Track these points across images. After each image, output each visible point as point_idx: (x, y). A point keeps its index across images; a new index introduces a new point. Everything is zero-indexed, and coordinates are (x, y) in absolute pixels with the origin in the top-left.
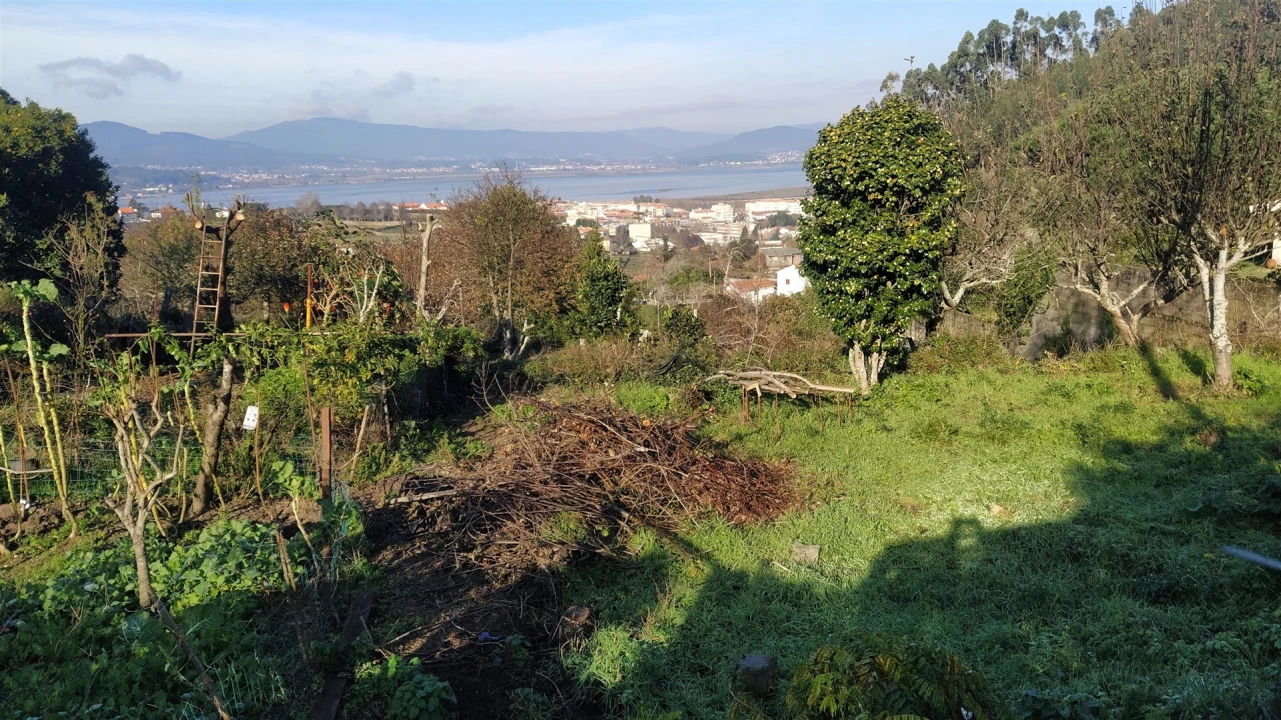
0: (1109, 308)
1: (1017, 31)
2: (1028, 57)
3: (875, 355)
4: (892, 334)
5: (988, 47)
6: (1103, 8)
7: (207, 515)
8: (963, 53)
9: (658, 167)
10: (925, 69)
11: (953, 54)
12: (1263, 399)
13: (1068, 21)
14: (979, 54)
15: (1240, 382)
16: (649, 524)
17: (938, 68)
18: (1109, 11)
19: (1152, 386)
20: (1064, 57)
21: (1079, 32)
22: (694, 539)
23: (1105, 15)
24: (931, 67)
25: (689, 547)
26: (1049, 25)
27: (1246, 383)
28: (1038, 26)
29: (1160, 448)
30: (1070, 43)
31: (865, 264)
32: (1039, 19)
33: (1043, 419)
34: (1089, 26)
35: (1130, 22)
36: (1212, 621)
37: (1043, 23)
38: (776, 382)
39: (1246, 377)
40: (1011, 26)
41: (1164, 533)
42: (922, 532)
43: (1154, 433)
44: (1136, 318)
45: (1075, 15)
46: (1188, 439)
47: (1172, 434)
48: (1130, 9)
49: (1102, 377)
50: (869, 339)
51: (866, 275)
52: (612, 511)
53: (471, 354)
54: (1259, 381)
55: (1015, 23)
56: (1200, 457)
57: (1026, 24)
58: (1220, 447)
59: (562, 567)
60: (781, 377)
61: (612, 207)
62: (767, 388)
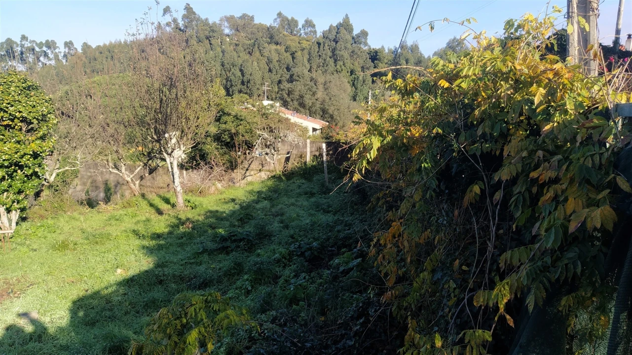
0: (126, 179)
1: (22, 46)
2: (31, 60)
3: (14, 212)
4: (22, 199)
5: (7, 52)
6: (68, 41)
13: (50, 45)
15: (187, 204)
18: (71, 43)
19: (153, 211)
20: (50, 62)
21: (57, 51)
23: (69, 45)
26: (40, 45)
27: (189, 204)
28: (34, 45)
29: (170, 233)
30: (53, 56)
31: (7, 160)
32: (34, 41)
33: (114, 230)
35: (82, 50)
36: (221, 290)
37: (36, 43)
39: (188, 202)
40: (19, 43)
41: (191, 263)
43: (165, 228)
44: (137, 182)
45: (53, 42)
46: (181, 227)
47: (172, 227)
49: (130, 210)
50: (10, 203)
51: (7, 167)
55: (21, 41)
57: (27, 43)
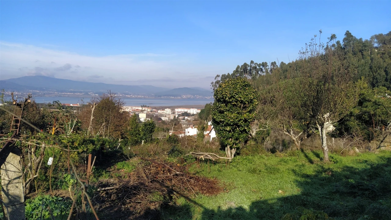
0: (293, 138)
1: (251, 66)
2: (254, 73)
3: (233, 149)
4: (238, 143)
5: (244, 70)
6: (273, 62)
7: (30, 195)
8: (237, 71)
9: (149, 97)
10: (227, 74)
11: (234, 71)
12: (338, 164)
13: (264, 65)
14: (241, 72)
15: (331, 159)
16: (182, 196)
17: (230, 74)
18: (275, 63)
20: (263, 74)
21: (267, 68)
22: (196, 200)
23: (273, 64)
24: (228, 74)
25: (195, 203)
26: (259, 65)
27: (333, 160)
28: (256, 65)
29: (316, 176)
30: (265, 70)
32: (256, 63)
33: (282, 168)
34: (269, 67)
35: (280, 66)
37: (258, 65)
38: (208, 155)
39: (332, 158)
40: (249, 65)
41: (326, 198)
42: (261, 198)
44: (300, 142)
45: (266, 63)
46: (324, 173)
47: (318, 172)
48: (280, 63)
49: (293, 158)
50: (232, 144)
52: (171, 191)
53: (108, 147)
54: (335, 159)
55: (250, 64)
56: (329, 178)
57: (253, 64)
58: (332, 175)
59: (159, 209)
60: (209, 154)
61: (134, 108)
62: (206, 157)
